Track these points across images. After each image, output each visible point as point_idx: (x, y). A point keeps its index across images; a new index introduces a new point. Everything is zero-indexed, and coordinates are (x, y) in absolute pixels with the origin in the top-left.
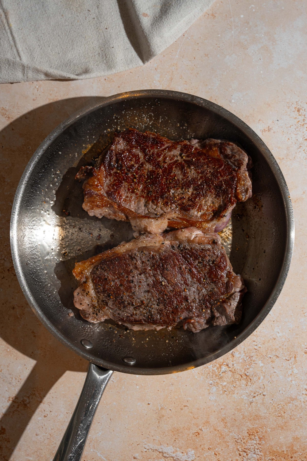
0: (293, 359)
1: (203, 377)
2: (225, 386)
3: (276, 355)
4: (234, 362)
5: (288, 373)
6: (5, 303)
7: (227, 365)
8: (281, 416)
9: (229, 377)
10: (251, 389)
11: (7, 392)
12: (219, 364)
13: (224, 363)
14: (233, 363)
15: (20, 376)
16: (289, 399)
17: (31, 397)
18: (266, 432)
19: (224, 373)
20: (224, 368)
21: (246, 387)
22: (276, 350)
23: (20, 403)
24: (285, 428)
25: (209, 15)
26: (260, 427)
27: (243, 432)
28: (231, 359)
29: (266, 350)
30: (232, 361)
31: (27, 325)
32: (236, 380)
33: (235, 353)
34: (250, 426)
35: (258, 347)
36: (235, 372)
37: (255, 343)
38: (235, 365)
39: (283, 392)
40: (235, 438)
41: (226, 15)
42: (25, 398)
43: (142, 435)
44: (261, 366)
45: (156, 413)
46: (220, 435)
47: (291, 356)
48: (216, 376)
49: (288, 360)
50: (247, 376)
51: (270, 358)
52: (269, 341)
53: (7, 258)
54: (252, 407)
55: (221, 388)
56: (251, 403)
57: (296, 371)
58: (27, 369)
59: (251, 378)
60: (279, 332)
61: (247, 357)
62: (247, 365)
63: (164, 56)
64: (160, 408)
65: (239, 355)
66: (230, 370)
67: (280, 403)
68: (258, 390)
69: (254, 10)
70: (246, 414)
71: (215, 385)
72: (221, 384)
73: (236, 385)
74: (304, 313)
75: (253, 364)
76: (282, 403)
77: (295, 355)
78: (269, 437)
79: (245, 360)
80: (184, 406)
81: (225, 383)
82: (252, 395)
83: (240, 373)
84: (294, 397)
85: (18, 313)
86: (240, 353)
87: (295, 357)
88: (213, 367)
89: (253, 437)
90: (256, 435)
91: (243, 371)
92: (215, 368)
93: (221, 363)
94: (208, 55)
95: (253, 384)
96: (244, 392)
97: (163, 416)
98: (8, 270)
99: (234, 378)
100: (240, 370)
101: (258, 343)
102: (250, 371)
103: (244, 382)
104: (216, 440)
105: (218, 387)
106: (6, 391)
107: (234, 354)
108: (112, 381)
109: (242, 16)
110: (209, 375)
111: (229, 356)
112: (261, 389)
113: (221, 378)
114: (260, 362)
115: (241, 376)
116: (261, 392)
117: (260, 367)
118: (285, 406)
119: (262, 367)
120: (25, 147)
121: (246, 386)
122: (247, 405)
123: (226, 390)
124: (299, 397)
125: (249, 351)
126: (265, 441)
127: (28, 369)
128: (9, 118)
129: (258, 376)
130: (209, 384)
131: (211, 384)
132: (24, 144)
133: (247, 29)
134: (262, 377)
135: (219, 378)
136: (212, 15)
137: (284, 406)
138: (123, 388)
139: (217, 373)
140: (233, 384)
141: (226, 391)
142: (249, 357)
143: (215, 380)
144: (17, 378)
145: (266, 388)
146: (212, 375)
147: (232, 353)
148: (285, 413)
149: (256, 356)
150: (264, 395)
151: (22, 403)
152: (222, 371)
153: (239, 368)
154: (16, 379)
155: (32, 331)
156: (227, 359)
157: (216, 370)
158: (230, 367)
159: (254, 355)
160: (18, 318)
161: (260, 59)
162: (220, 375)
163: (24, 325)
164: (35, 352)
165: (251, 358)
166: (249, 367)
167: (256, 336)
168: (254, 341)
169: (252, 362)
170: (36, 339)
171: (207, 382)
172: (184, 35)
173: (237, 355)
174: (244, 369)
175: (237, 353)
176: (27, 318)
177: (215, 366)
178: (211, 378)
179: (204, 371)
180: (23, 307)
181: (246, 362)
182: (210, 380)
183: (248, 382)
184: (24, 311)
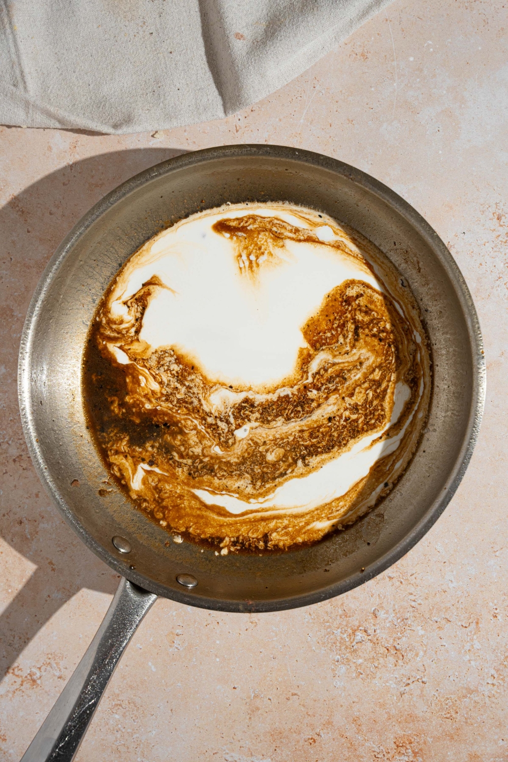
0: (473, 625)
1: (326, 648)
2: (360, 665)
3: (446, 618)
4: (378, 627)
5: (465, 648)
6: (7, 514)
8: (451, 718)
9: (368, 651)
10: (402, 672)
11: (4, 659)
12: (352, 629)
13: (361, 628)
14: (376, 628)
15: (27, 634)
16: (464, 691)
17: (43, 669)
18: (425, 743)
19: (359, 644)
20: (361, 635)
21: (395, 668)
22: (447, 609)
23: (26, 677)
24: (456, 737)
25: (357, 55)
26: (415, 735)
27: (388, 741)
28: (372, 620)
29: (430, 610)
30: (374, 625)
31: (41, 551)
32: (380, 655)
33: (379, 611)
34: (399, 732)
35: (416, 603)
36: (378, 643)
37: (412, 597)
38: (378, 631)
39: (455, 679)
40: (374, 751)
42: (34, 670)
43: (221, 739)
44: (420, 634)
45: (246, 703)
46: (349, 745)
47: (470, 621)
48: (347, 648)
49: (466, 627)
50: (396, 650)
51: (437, 622)
52: (435, 594)
53: (13, 441)
54: (403, 700)
55: (354, 668)
56: (402, 694)
57: (477, 645)
58: (38, 622)
59: (403, 653)
60: (453, 581)
61: (398, 619)
62: (398, 631)
63: (280, 120)
64: (253, 696)
65: (385, 615)
66: (369, 640)
67: (449, 697)
68: (414, 674)
70: (393, 712)
71: (345, 662)
72: (354, 661)
73: (379, 664)
74: (495, 552)
75: (407, 631)
76: (452, 696)
77: (478, 619)
78: (430, 751)
79: (395, 624)
80: (293, 695)
81: (361, 661)
82: (404, 681)
83: (386, 645)
84: (472, 688)
85: (27, 530)
86: (387, 612)
87: (477, 623)
88: (342, 633)
89: (403, 750)
90: (408, 747)
91: (392, 641)
92: (345, 635)
93: (356, 628)
94: (352, 121)
95: (407, 663)
96: (392, 675)
97: (258, 709)
98: (14, 461)
99: (375, 652)
100: (386, 639)
101: (417, 597)
102: (403, 643)
103: (391, 659)
104: (342, 753)
105: (349, 667)
106: (4, 657)
107: (377, 612)
108: (177, 648)
109: (411, 59)
110: (334, 645)
111: (368, 616)
112: (420, 672)
113: (355, 651)
114: (420, 628)
115: (388, 650)
116: (418, 677)
117: (420, 637)
118: (458, 702)
119: (423, 636)
121: (396, 666)
122: (395, 698)
123: (362, 672)
124: (480, 689)
125: (402, 610)
126: (423, 758)
127: (40, 622)
128: (23, 212)
129: (415, 651)
130: (334, 660)
131: (338, 661)
132: (46, 255)
133: (418, 80)
134: (421, 653)
135: (351, 652)
136: (363, 55)
137: (456, 701)
138: (194, 660)
139: (348, 644)
140: (373, 662)
141: (362, 674)
142: (401, 619)
143: (345, 654)
144: (23, 637)
145: (427, 672)
146: (340, 647)
147: (374, 611)
148: (457, 713)
149: (413, 619)
150: (423, 682)
151: (29, 677)
152: (356, 641)
153: (384, 636)
154: (20, 638)
155: (49, 561)
156: (366, 620)
157: (346, 638)
158: (371, 634)
159: (410, 616)
160: (27, 538)
161: (439, 131)
162: (353, 647)
163: (36, 551)
164: (53, 595)
165: (405, 620)
166: (401, 635)
167: (414, 585)
168: (411, 594)
169: (407, 627)
170: (55, 575)
171: (331, 657)
172: (315, 86)
173: (382, 614)
174: (392, 638)
175: (383, 612)
176: (41, 540)
177: (346, 631)
178: (338, 651)
179: (328, 638)
180: (36, 521)
181: (397, 627)
182: (337, 653)
183: (399, 659)
184: (38, 527)
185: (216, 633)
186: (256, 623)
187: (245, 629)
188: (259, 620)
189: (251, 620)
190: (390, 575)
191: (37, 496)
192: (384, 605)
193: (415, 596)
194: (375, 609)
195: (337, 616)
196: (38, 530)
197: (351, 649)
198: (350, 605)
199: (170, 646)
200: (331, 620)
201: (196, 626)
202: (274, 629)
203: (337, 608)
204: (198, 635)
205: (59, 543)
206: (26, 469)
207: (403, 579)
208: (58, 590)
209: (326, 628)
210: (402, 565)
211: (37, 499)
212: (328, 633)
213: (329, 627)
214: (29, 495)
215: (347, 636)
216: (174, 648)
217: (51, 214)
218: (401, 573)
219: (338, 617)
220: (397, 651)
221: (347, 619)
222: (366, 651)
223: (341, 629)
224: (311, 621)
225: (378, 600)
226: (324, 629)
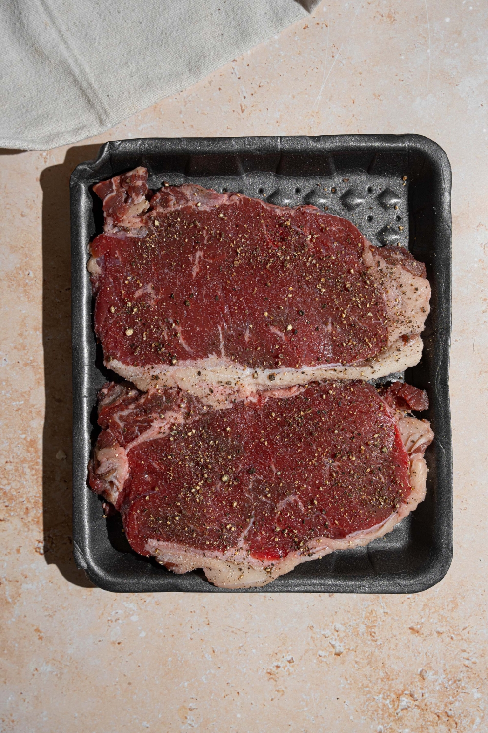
1: (366, 717)
4: (426, 690)
7: (412, 696)
9: (415, 718)
12: (395, 694)
13: (406, 692)
14: (423, 692)
15: (11, 715)
19: (405, 711)
20: (406, 700)
25: (382, 16)
28: (419, 683)
30: (422, 688)
31: (25, 616)
32: (429, 723)
33: (426, 672)
35: (471, 662)
36: (427, 709)
37: (465, 655)
38: (426, 695)
41: (416, 17)
44: (476, 697)
48: (390, 715)
50: (448, 716)
58: (25, 701)
59: (457, 720)
61: (449, 681)
62: (449, 695)
63: (294, 97)
65: (435, 677)
66: (416, 705)
69: (471, 8)
75: (461, 694)
79: (446, 686)
83: (436, 711)
85: (7, 593)
86: (436, 673)
88: (383, 698)
91: (442, 706)
92: (388, 701)
93: (400, 692)
94: (379, 96)
99: (424, 720)
100: (436, 704)
101: (471, 654)
102: (456, 708)
103: (443, 728)
107: (424, 674)
108: (190, 725)
109: (448, 20)
110: (376, 713)
111: (415, 678)
113: (400, 719)
114: (475, 690)
115: (438, 716)
117: (475, 700)
119: (479, 699)
120: (20, 272)
125: (453, 670)
127: (27, 701)
129: (470, 718)
132: (18, 266)
133: (456, 45)
134: (478, 720)
135: (395, 721)
136: (390, 16)
139: (391, 711)
142: (453, 680)
143: (388, 723)
144: (7, 720)
146: (382, 714)
147: (421, 672)
149: (467, 680)
152: (400, 707)
153: (434, 701)
154: (4, 721)
155: (35, 628)
156: (411, 683)
157: (389, 705)
158: (418, 698)
159: (463, 677)
160: (8, 603)
161: (482, 105)
162: (397, 714)
163: (19, 617)
164: (42, 668)
165: (457, 682)
166: (453, 700)
167: (467, 640)
168: (464, 651)
169: (460, 690)
170: (43, 644)
171: (372, 726)
172: (334, 55)
173: (430, 676)
174: (443, 703)
175: (431, 674)
176: (25, 603)
177: (388, 696)
178: (380, 720)
179: (368, 705)
180: (17, 582)
181: (448, 689)
182: (379, 723)
183: (452, 728)
184: (21, 588)
185: (236, 705)
186: (283, 691)
187: (271, 699)
188: (286, 688)
189: (277, 689)
190: (439, 629)
191: (18, 551)
192: (432, 665)
193: (468, 653)
194: (422, 670)
195: (377, 679)
196: (20, 591)
197: (395, 716)
198: (393, 666)
199: (182, 723)
200: (370, 685)
201: (212, 698)
202: (304, 697)
203: (377, 671)
204: (215, 709)
205: (46, 606)
206: (3, 520)
207: (454, 634)
208: (47, 662)
209: (365, 693)
210: (453, 618)
211: (19, 555)
212: (368, 700)
213: (369, 692)
214: (8, 551)
215: (390, 702)
216: (187, 725)
217: (23, 216)
218: (451, 627)
219: (379, 681)
220: (449, 718)
221: (390, 682)
222: (413, 718)
223: (383, 694)
224: (347, 686)
225: (425, 659)
226: (364, 695)
